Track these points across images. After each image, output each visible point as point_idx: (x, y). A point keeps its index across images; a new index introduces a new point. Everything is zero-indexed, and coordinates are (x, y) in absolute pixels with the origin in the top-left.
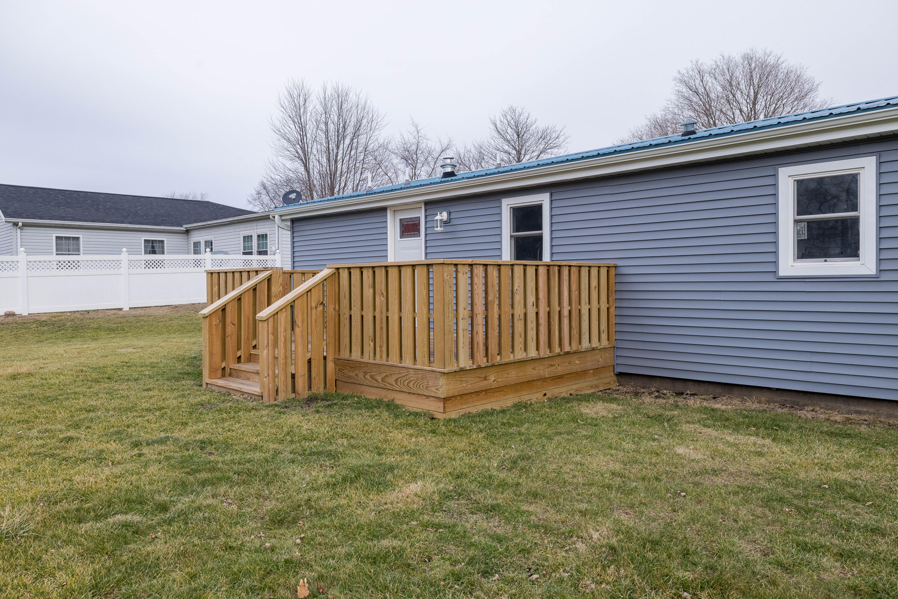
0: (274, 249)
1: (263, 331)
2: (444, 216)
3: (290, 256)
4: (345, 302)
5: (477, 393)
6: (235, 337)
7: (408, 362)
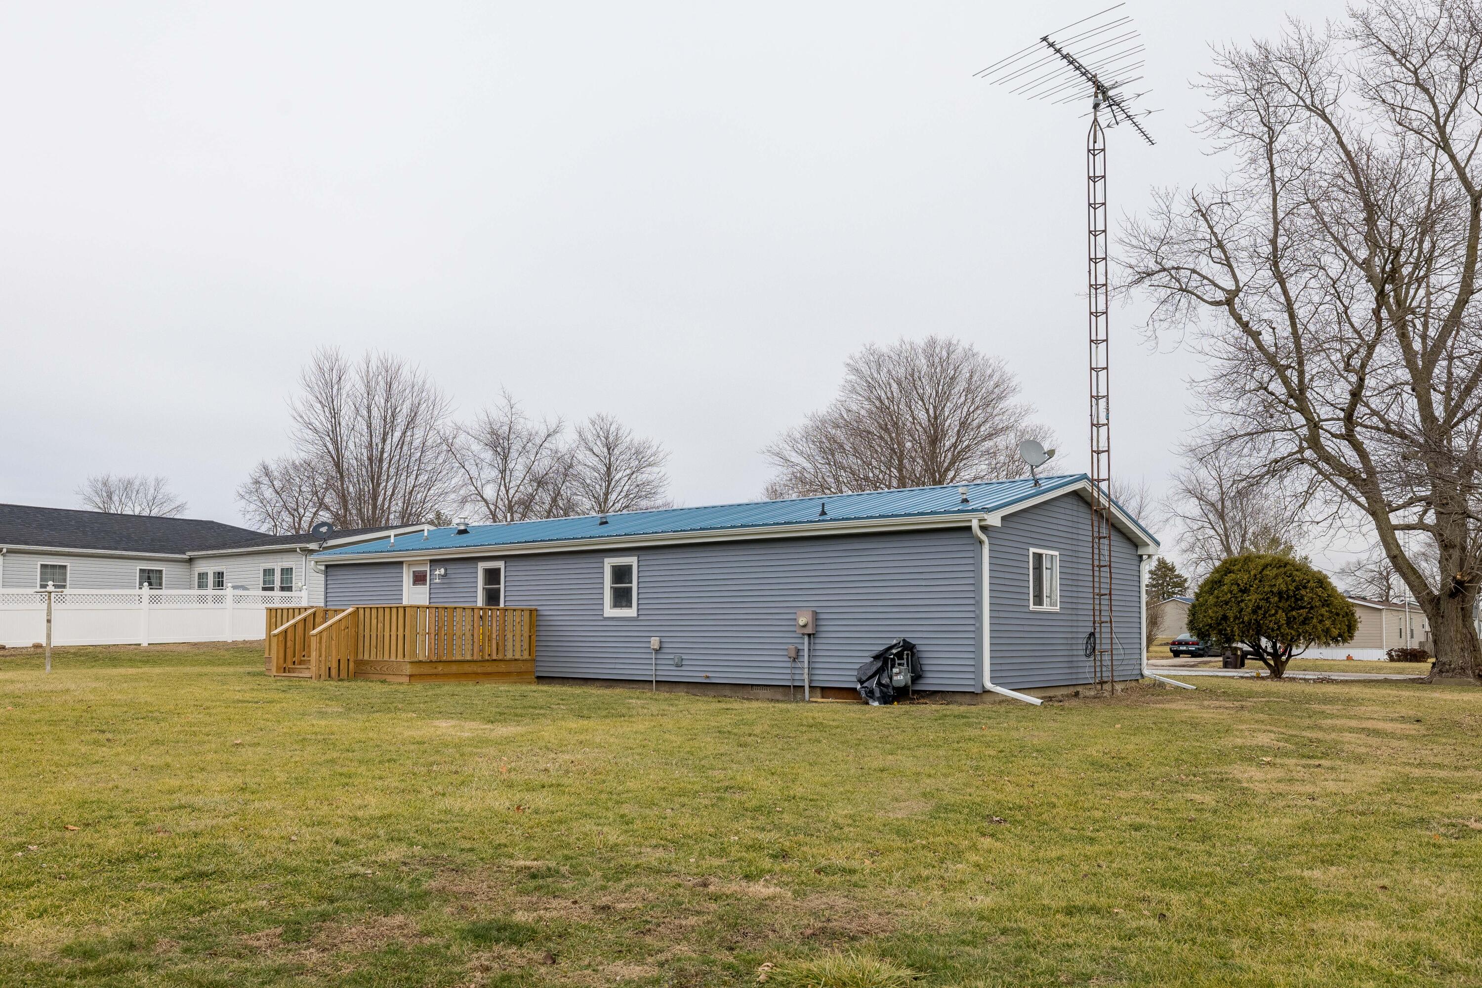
0: (300, 584)
1: (314, 643)
2: (442, 571)
3: (323, 597)
4: (361, 627)
5: (430, 675)
6: (292, 649)
7: (393, 658)
